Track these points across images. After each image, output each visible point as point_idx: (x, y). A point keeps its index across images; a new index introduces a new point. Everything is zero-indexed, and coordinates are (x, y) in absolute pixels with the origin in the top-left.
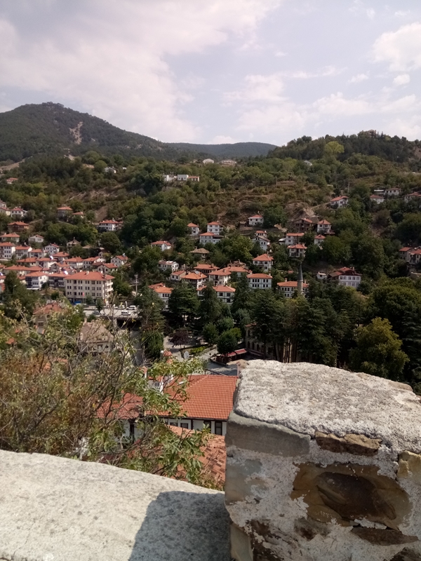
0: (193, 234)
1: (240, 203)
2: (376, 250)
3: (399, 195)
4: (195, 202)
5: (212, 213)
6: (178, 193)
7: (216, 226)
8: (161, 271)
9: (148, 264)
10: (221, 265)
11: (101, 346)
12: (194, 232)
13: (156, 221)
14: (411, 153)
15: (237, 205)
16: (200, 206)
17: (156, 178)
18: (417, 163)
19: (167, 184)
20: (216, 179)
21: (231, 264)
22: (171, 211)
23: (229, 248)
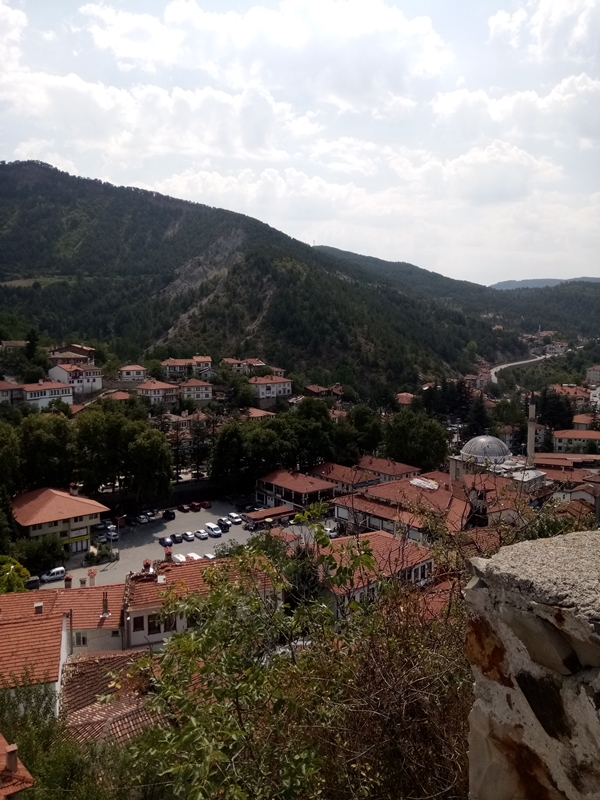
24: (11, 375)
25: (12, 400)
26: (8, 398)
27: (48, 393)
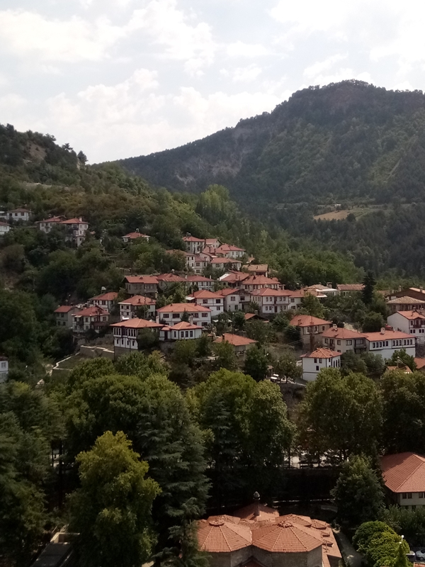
2: (23, 314)
3: (30, 220)
14: (25, 152)
18: (38, 169)
24: (349, 322)
25: (355, 350)
26: (351, 347)
27: (390, 343)
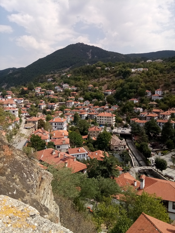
0: (148, 95)
1: (171, 80)
4: (148, 80)
5: (157, 85)
6: (139, 77)
7: (160, 91)
8: (135, 112)
9: (128, 109)
10: (165, 110)
11: (120, 147)
12: (149, 94)
13: (130, 90)
15: (169, 81)
16: (151, 82)
17: (128, 71)
19: (132, 73)
20: (156, 69)
21: (170, 109)
22: (137, 85)
23: (168, 102)
